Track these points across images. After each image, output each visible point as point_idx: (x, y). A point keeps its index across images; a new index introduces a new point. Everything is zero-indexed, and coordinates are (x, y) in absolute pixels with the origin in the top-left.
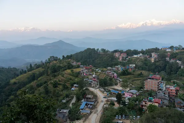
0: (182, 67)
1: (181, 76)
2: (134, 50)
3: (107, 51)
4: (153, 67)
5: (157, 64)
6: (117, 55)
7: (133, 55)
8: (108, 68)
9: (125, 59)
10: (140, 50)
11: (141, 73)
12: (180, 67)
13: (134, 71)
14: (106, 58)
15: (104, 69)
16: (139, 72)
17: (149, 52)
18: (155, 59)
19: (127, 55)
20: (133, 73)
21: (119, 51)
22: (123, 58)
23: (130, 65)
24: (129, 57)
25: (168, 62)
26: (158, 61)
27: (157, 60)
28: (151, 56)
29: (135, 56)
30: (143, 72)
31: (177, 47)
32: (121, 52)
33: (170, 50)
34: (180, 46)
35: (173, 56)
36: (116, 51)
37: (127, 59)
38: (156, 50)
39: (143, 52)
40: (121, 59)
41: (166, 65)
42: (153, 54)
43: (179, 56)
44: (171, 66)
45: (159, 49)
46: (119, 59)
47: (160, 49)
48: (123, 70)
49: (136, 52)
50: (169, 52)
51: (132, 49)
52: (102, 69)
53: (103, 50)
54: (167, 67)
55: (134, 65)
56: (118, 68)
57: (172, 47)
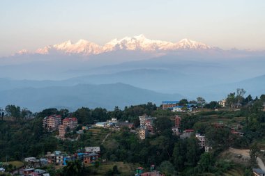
0: (207, 149)
1: (207, 170)
2: (97, 109)
3: (25, 113)
4: (143, 152)
5: (154, 143)
6: (52, 122)
7: (94, 123)
8: (27, 159)
9: (75, 133)
11: (115, 168)
12: (203, 150)
13: (97, 165)
14: (19, 132)
15: (16, 163)
16: (110, 166)
17: (131, 115)
18: (148, 131)
19: (80, 122)
20: (94, 170)
21: (58, 113)
22: (68, 129)
23: (88, 149)
24: (83, 128)
25: (177, 138)
26: (154, 137)
27: (152, 133)
28: (137, 124)
29: (100, 125)
30: (120, 165)
31: (194, 102)
32: (64, 114)
33: (179, 109)
34: (199, 99)
35: (188, 123)
36: (48, 113)
37: (80, 132)
38: (149, 109)
39: (118, 114)
40: (62, 133)
41: (172, 146)
42: (142, 119)
43: (198, 124)
44: (185, 146)
45: (155, 108)
46: (57, 132)
47: (158, 106)
48: (69, 164)
49: (101, 115)
50: (178, 113)
51: (92, 107)
52: (7, 164)
53: (13, 110)
54: (176, 149)
55: (97, 149)
56: (54, 158)
57: (183, 103)
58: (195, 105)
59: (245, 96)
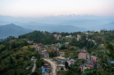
0: (95, 44)
1: (95, 49)
2: (66, 33)
3: (49, 33)
4: (79, 44)
5: (81, 42)
6: (56, 36)
7: (66, 36)
8: (52, 45)
9: (61, 38)
10: (69, 32)
11: (73, 48)
12: (94, 44)
13: (68, 47)
14: (48, 38)
15: (50, 46)
16: (72, 47)
17: (75, 34)
18: (80, 39)
19: (62, 36)
21: (57, 33)
22: (60, 37)
23: (66, 43)
24: (63, 37)
25: (87, 41)
27: (81, 39)
28: (77, 37)
29: (67, 37)
31: (91, 31)
33: (88, 33)
34: (93, 31)
35: (90, 37)
36: (55, 33)
37: (62, 38)
38: (80, 33)
39: (72, 34)
40: (58, 38)
41: (86, 43)
42: (78, 36)
43: (93, 37)
44: (89, 43)
45: (81, 33)
46: (57, 38)
47: (82, 32)
48: (62, 46)
50: (87, 34)
51: (65, 32)
52: (48, 46)
53: (46, 32)
54: (87, 44)
55: (68, 43)
56: (58, 45)
57: (88, 32)
58: (92, 32)
59: (105, 30)
